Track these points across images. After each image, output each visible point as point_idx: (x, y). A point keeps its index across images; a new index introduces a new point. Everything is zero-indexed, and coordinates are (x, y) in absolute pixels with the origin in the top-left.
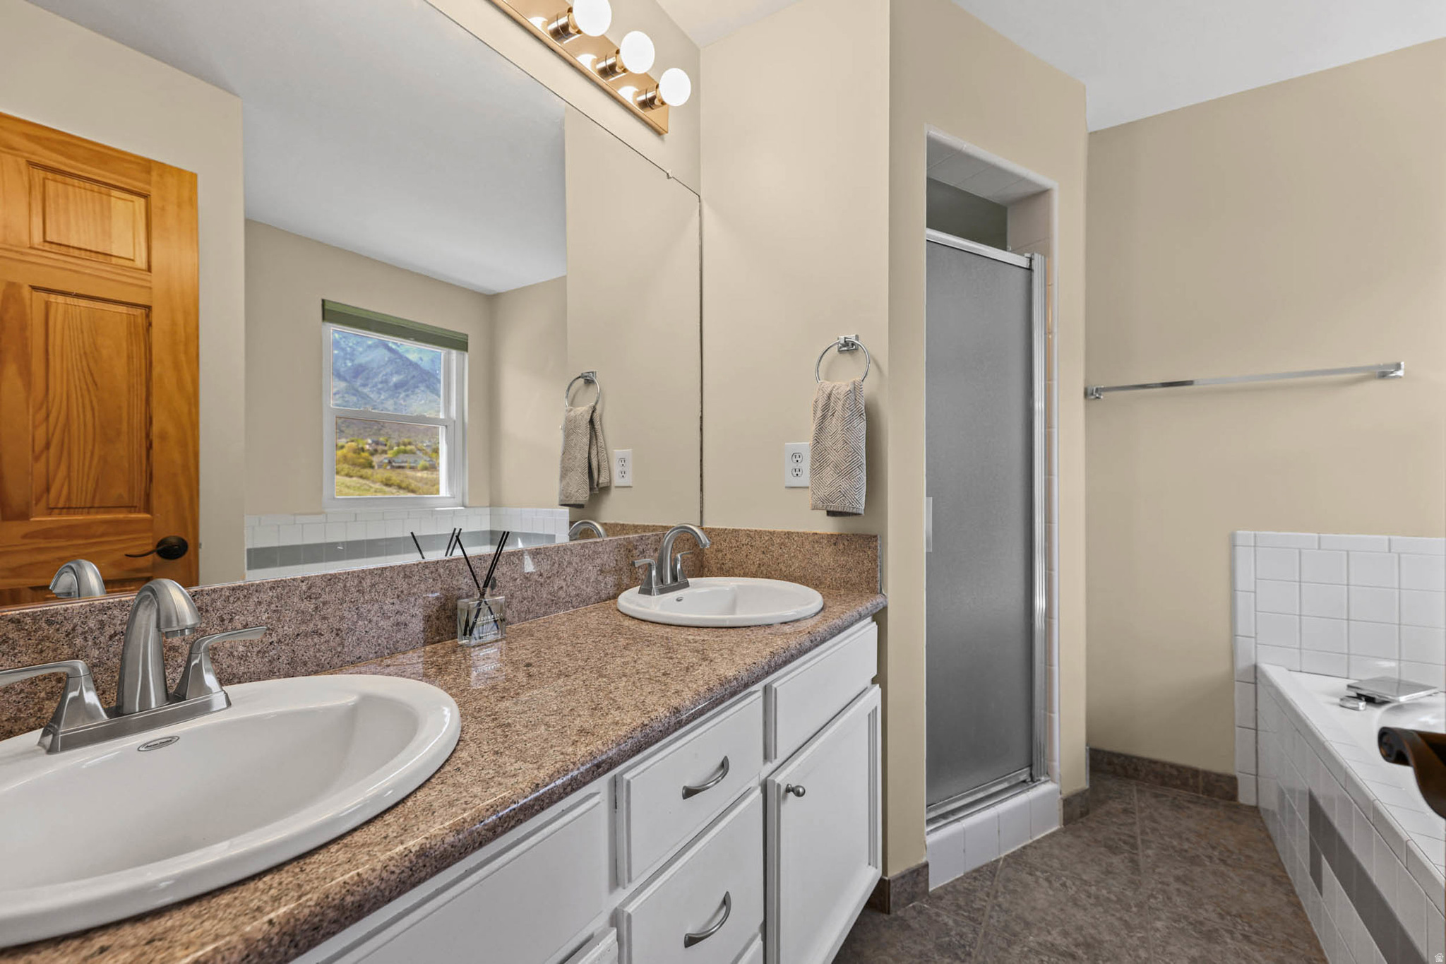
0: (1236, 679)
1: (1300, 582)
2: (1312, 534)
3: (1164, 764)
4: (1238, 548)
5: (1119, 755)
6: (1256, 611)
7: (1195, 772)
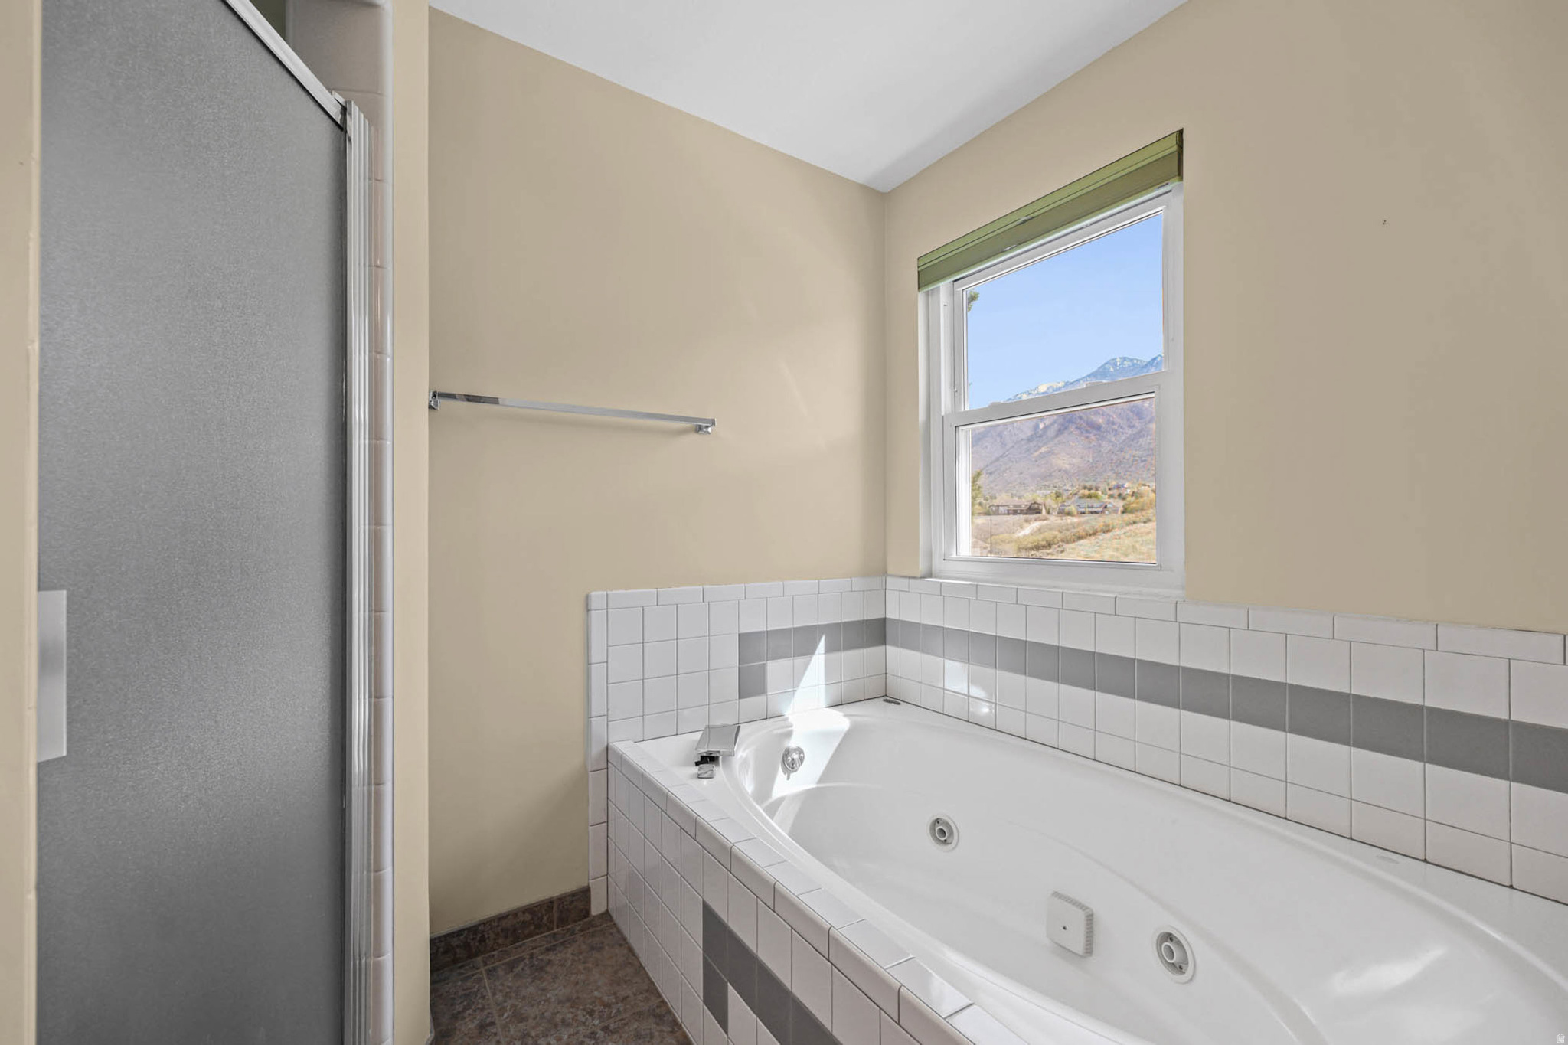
0: (590, 769)
1: (643, 643)
2: (651, 590)
3: (515, 914)
4: (593, 613)
5: (458, 933)
6: (607, 684)
7: (549, 904)
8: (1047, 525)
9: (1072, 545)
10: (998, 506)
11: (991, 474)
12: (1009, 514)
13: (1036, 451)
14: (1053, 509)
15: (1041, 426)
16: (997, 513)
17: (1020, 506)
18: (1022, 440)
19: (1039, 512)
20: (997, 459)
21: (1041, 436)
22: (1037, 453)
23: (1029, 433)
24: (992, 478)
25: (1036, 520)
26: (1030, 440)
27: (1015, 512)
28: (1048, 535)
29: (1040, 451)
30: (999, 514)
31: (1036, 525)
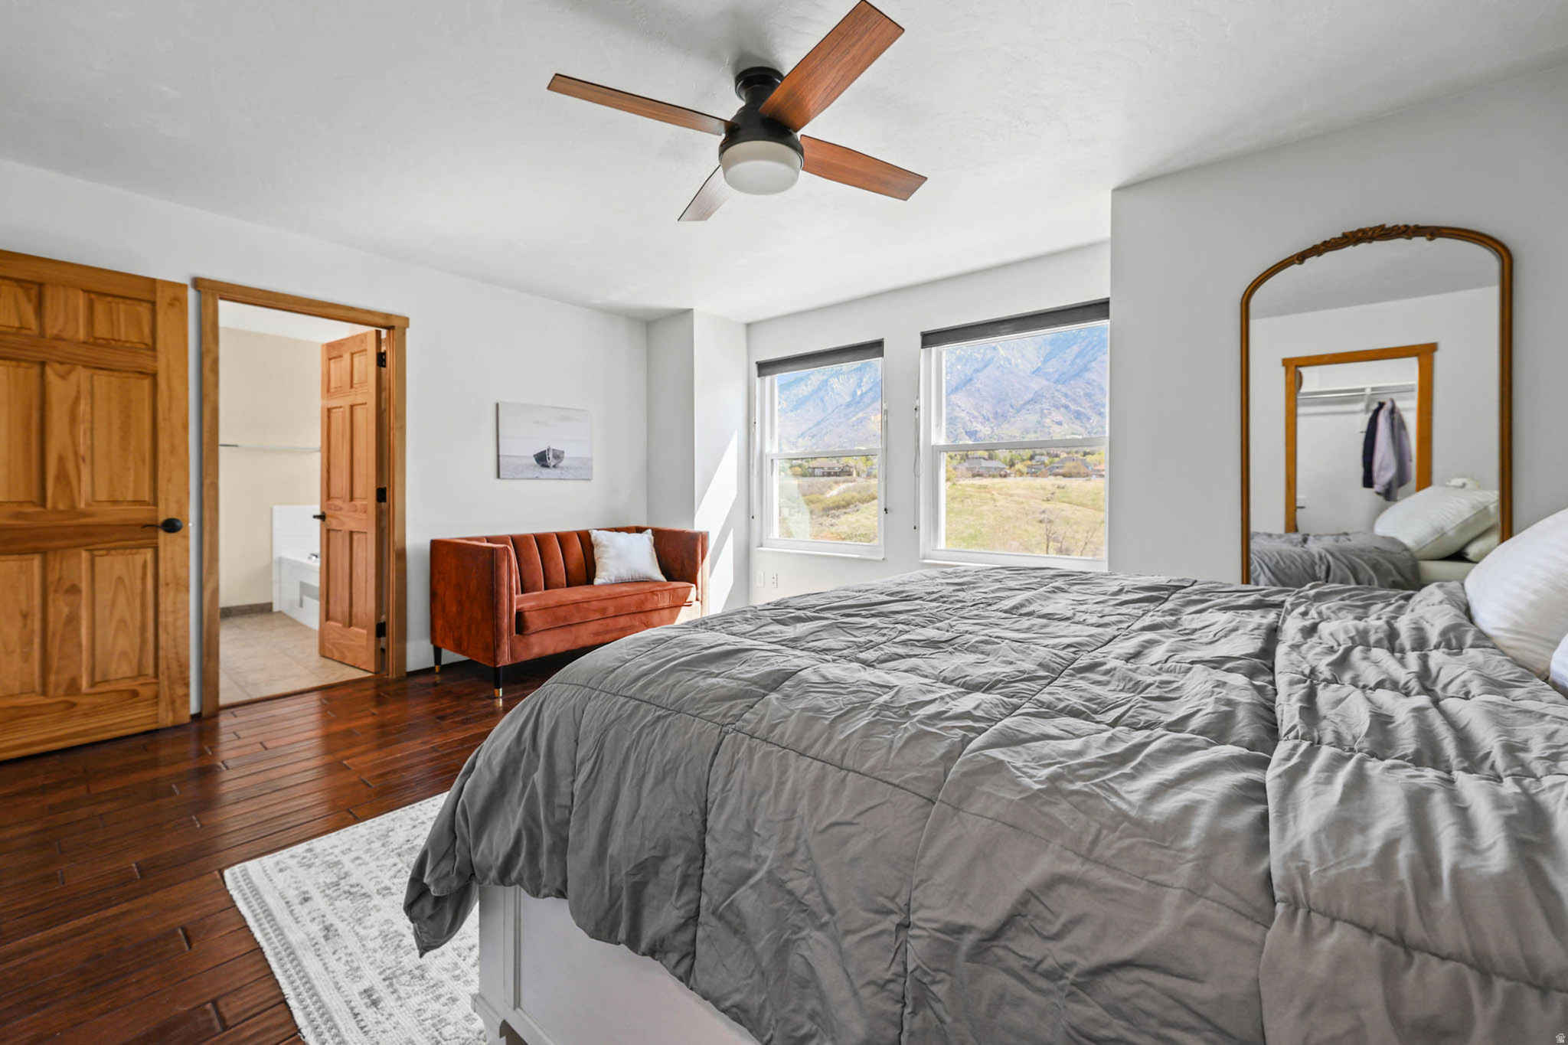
8: (854, 486)
9: (866, 505)
10: (814, 468)
11: (813, 437)
12: (824, 476)
13: (854, 416)
14: (863, 471)
15: (859, 393)
16: (813, 475)
17: (833, 468)
18: (841, 405)
19: (850, 474)
20: (819, 423)
21: (859, 402)
22: (854, 419)
23: (848, 399)
24: (814, 441)
25: (844, 482)
26: (848, 405)
27: (829, 474)
28: (847, 496)
29: (858, 416)
30: (814, 476)
31: (843, 486)
